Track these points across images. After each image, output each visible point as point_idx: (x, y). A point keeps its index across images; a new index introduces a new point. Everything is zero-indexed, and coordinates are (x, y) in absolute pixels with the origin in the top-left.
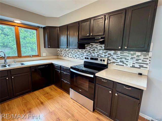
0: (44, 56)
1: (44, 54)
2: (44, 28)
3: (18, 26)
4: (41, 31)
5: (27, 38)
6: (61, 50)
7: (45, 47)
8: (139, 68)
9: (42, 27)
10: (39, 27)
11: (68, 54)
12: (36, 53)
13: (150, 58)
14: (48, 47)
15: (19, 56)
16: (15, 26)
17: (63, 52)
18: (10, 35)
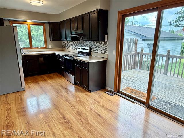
0: (50, 48)
1: (50, 47)
2: (50, 23)
3: (30, 24)
4: (47, 26)
5: (40, 30)
6: (65, 43)
7: (50, 40)
8: (104, 54)
9: (47, 23)
10: (45, 23)
11: (69, 46)
12: (43, 45)
13: (108, 46)
14: (52, 40)
15: (31, 47)
16: (27, 24)
17: (66, 44)
18: (24, 27)
